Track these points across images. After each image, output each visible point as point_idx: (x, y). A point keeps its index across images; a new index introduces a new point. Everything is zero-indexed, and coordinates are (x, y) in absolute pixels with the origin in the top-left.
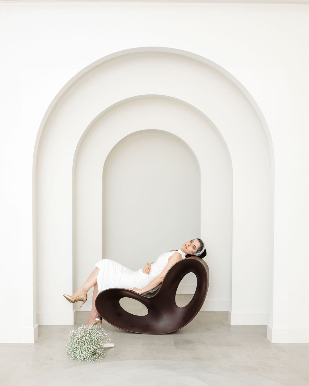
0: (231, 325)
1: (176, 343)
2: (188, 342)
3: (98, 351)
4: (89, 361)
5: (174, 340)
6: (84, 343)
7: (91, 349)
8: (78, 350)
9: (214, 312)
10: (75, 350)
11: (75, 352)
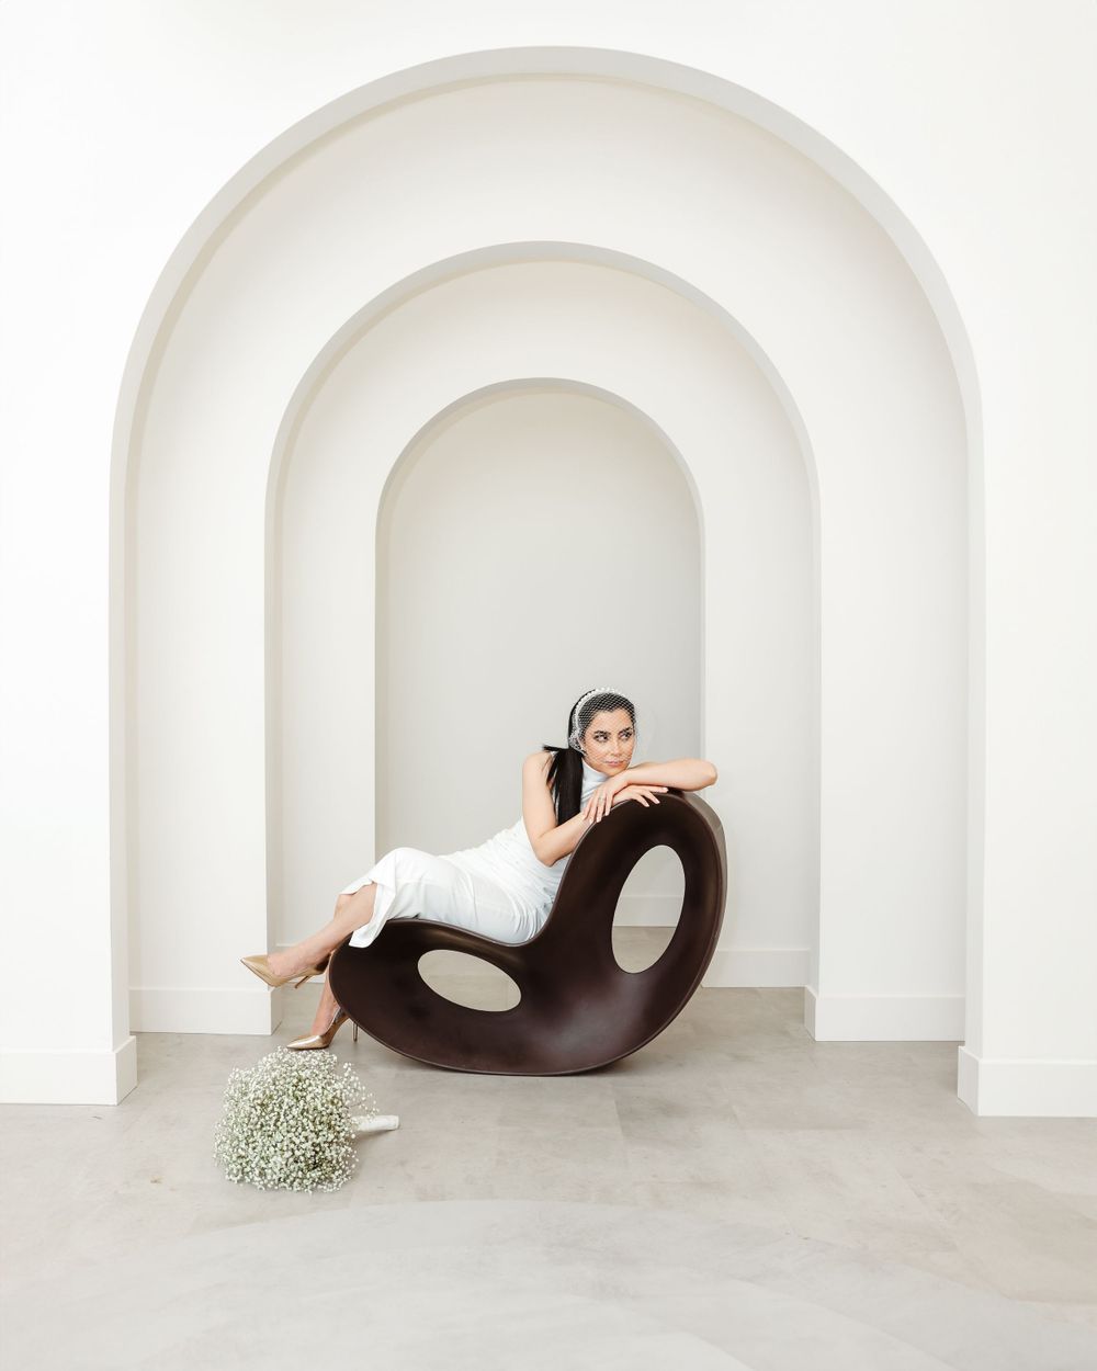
0: (818, 1038)
1: (628, 1115)
2: (668, 1110)
3: (327, 1154)
4: (295, 1189)
5: (617, 1103)
6: (277, 1121)
7: (303, 1146)
8: (254, 1148)
9: (752, 991)
10: (243, 1145)
11: (243, 1154)
